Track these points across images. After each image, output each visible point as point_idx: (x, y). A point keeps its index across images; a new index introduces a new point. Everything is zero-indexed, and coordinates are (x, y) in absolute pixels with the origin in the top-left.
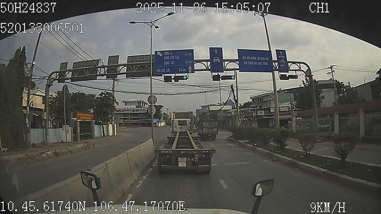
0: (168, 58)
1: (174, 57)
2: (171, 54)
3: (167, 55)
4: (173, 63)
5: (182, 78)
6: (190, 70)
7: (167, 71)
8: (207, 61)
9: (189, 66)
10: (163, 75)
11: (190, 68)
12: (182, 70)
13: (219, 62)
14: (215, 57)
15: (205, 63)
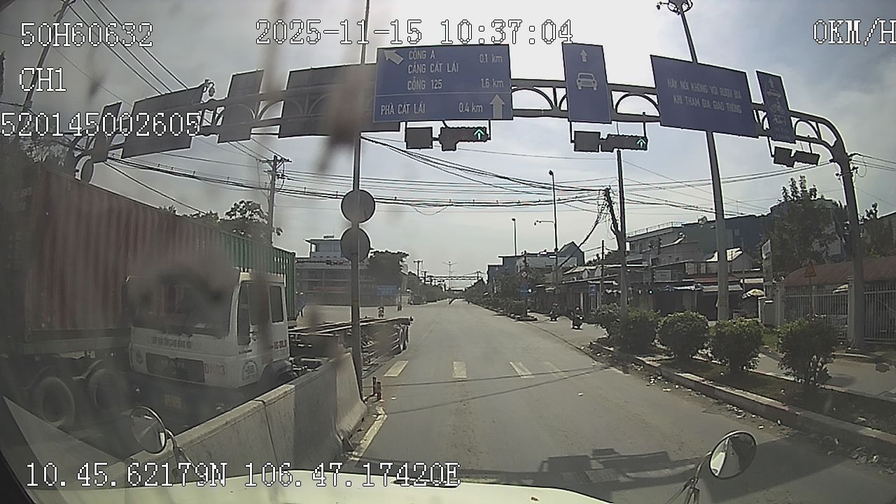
0: (421, 69)
1: (444, 67)
2: (433, 56)
3: (420, 62)
4: (438, 84)
5: (469, 135)
6: (498, 110)
7: (415, 112)
8: (554, 84)
9: (496, 94)
10: (403, 124)
11: (497, 102)
12: (470, 109)
13: (595, 89)
14: (580, 74)
15: (549, 92)
